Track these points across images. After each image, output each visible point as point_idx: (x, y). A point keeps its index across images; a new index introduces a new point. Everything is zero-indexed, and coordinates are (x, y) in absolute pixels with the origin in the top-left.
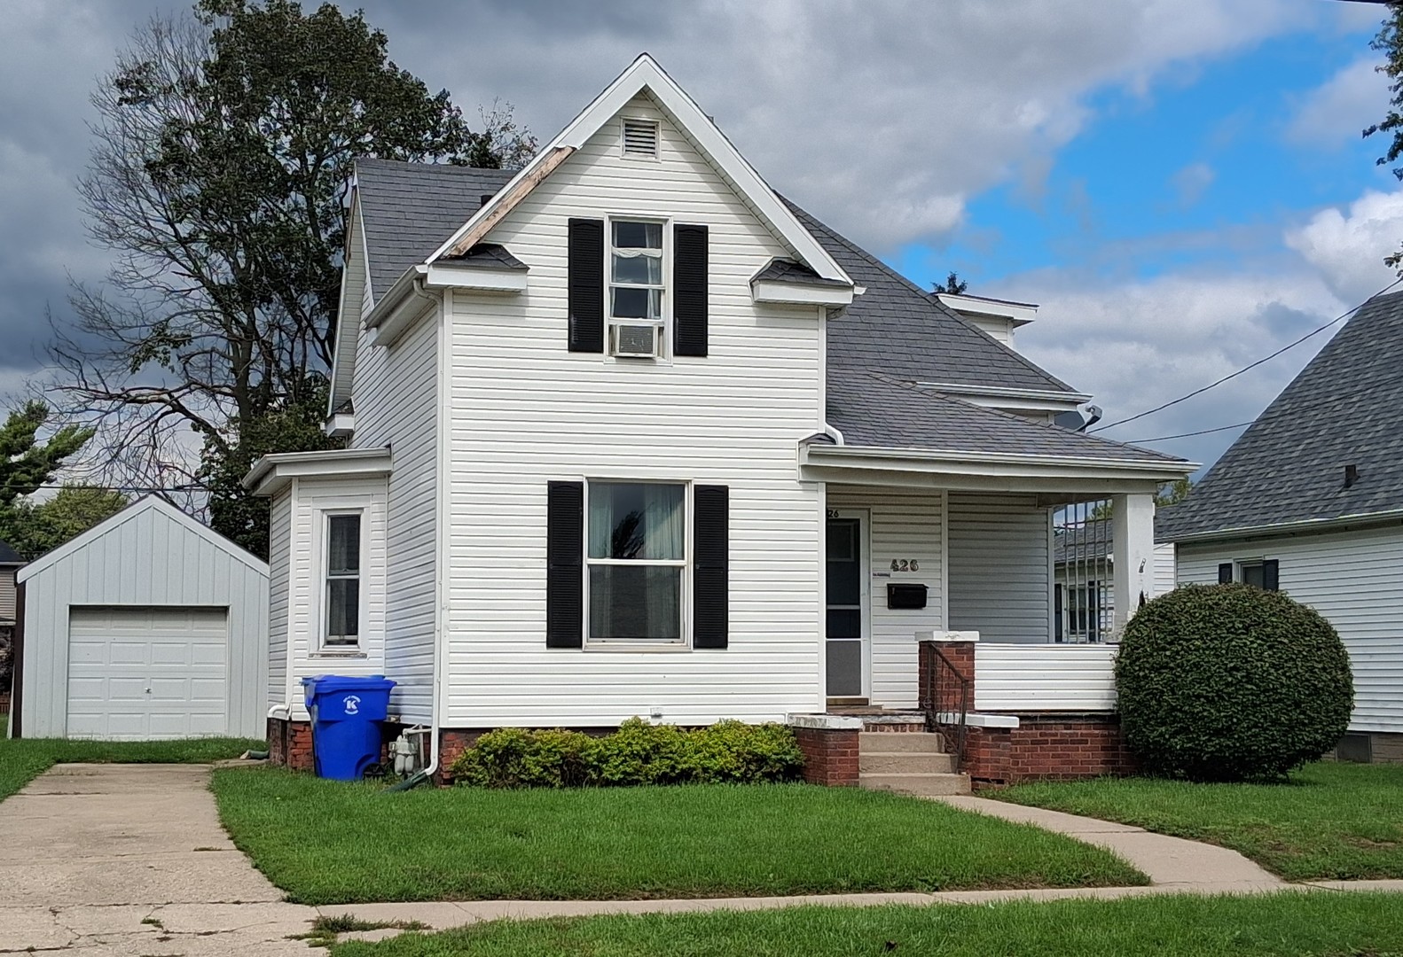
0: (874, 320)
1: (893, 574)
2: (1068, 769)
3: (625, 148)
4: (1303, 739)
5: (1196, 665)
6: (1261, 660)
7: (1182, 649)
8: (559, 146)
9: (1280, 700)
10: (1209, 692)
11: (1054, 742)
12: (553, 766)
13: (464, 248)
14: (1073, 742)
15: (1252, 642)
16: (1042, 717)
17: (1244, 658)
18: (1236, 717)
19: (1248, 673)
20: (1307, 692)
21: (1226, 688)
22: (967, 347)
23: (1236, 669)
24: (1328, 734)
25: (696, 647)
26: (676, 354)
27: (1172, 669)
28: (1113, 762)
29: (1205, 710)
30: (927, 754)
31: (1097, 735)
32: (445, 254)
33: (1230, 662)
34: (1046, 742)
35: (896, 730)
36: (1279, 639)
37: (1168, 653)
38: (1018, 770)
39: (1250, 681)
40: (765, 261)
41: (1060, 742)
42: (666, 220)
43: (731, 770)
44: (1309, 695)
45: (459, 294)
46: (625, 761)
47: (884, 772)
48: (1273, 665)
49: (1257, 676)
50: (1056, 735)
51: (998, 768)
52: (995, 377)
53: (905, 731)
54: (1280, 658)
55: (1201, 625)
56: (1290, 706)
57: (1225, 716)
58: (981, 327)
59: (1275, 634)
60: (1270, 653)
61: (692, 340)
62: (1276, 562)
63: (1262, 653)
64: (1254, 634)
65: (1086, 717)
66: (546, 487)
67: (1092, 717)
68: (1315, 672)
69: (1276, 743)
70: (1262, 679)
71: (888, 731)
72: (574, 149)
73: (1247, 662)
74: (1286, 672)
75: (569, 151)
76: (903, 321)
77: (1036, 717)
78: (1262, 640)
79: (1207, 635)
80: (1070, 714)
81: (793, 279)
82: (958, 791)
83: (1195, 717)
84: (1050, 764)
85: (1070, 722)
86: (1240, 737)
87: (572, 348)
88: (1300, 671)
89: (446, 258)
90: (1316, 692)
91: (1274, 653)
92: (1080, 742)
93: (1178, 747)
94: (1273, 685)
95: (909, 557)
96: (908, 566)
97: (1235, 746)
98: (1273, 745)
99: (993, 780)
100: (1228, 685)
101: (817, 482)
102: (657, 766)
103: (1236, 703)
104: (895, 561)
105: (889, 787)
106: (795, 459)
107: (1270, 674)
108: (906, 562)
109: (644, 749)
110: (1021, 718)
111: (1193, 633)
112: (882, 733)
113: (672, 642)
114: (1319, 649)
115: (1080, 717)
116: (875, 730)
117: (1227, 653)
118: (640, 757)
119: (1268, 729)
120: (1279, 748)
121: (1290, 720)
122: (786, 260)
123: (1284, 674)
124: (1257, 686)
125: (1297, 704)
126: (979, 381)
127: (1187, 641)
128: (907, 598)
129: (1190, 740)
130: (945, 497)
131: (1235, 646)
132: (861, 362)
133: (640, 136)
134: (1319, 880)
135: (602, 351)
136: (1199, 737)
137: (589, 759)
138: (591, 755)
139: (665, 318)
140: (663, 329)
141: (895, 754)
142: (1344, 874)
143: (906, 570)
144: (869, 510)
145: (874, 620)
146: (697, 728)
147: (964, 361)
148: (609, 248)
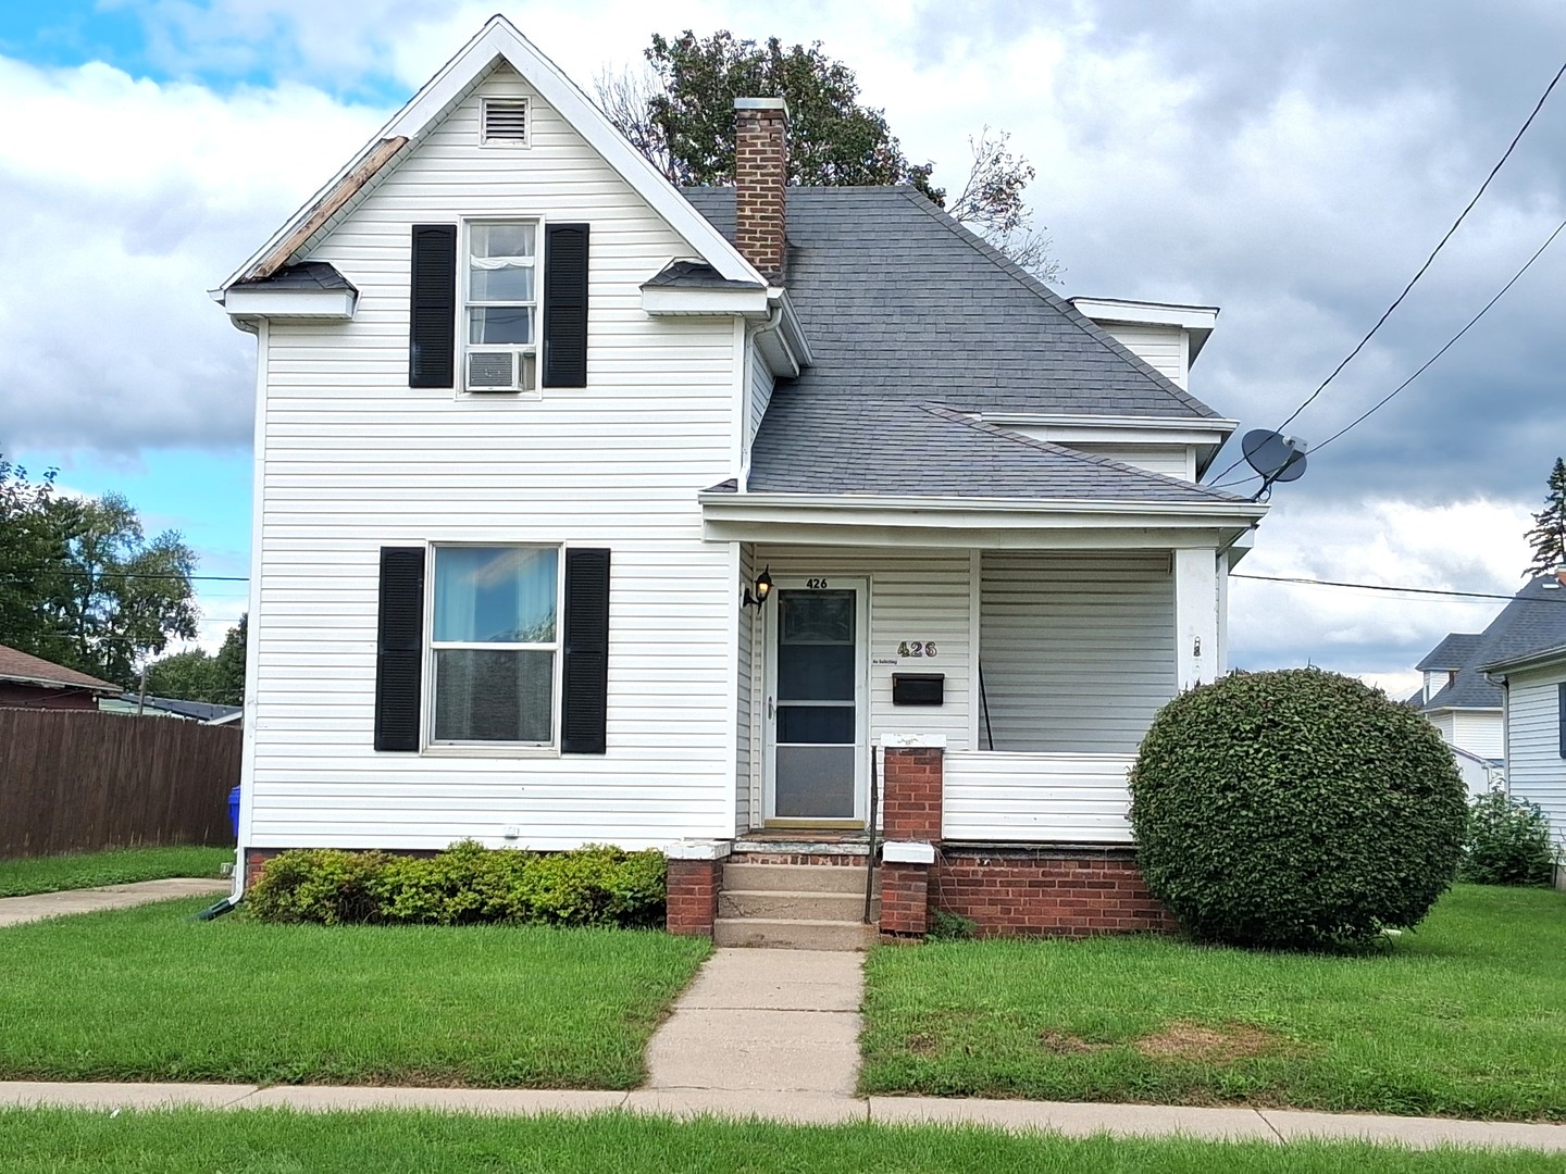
0: (968, 338)
1: (901, 660)
2: (1084, 922)
3: (485, 135)
4: (1330, 889)
5: (1186, 781)
6: (1266, 777)
8: (388, 137)
9: (1289, 833)
10: (1199, 820)
11: (1063, 884)
13: (271, 267)
14: (1091, 885)
15: (1257, 751)
16: (1044, 850)
17: (1243, 773)
18: (1230, 856)
19: (1245, 795)
20: (1333, 822)
21: (1217, 815)
22: (1085, 366)
23: (1227, 787)
24: (1381, 884)
25: (563, 752)
26: (545, 385)
28: (1154, 915)
29: (1196, 846)
30: (848, 895)
32: (248, 276)
33: (1223, 778)
34: (1052, 884)
35: (835, 864)
36: (1296, 747)
37: (1164, 765)
38: (1011, 920)
39: (1247, 807)
40: (663, 263)
41: (1073, 884)
42: (538, 220)
43: (556, 909)
44: (1339, 826)
45: (277, 325)
46: (417, 893)
47: (776, 917)
48: (1282, 784)
49: (1256, 799)
50: (1067, 875)
51: (906, 917)
52: (1106, 403)
53: (848, 865)
54: (1293, 773)
56: (1304, 841)
57: (1217, 854)
58: (1120, 339)
59: (1291, 739)
60: (1280, 766)
61: (567, 366)
63: (1269, 766)
64: (1261, 738)
65: (1110, 851)
66: (379, 554)
67: (1118, 852)
68: (1350, 795)
69: (1289, 893)
70: (1261, 803)
71: (823, 864)
72: (407, 140)
73: (1247, 778)
74: (1300, 793)
75: (402, 141)
76: (1009, 337)
77: (1035, 850)
78: (1274, 748)
79: (1207, 740)
80: (1086, 847)
81: (687, 283)
82: (860, 946)
83: (1188, 856)
84: (1057, 914)
85: (1087, 858)
87: (415, 383)
88: (1323, 791)
89: (249, 282)
90: (1349, 822)
91: (1285, 766)
92: (1103, 885)
93: (1173, 896)
94: (1276, 811)
95: (924, 639)
96: (923, 650)
97: (1233, 898)
98: (1285, 897)
99: (900, 933)
100: (1219, 809)
101: (728, 542)
102: (466, 899)
103: (1228, 835)
104: (904, 644)
105: (763, 937)
106: (693, 511)
107: (1272, 796)
108: (919, 645)
109: (447, 879)
113: (539, 746)
115: (1102, 852)
116: (794, 862)
118: (441, 889)
119: (1275, 874)
120: (1295, 901)
121: (1306, 862)
122: (690, 261)
123: (1296, 796)
124: (1256, 813)
125: (1318, 840)
127: (1183, 748)
128: (919, 691)
129: (1185, 887)
130: (976, 561)
131: (1232, 756)
132: (923, 390)
133: (506, 120)
134: (902, 1095)
135: (451, 386)
136: (1193, 881)
137: (380, 890)
138: (386, 884)
139: (537, 342)
140: (533, 356)
141: (795, 894)
142: (950, 1087)
143: (920, 655)
144: (868, 580)
145: (873, 720)
146: (552, 853)
147: (1071, 384)
148: (467, 260)
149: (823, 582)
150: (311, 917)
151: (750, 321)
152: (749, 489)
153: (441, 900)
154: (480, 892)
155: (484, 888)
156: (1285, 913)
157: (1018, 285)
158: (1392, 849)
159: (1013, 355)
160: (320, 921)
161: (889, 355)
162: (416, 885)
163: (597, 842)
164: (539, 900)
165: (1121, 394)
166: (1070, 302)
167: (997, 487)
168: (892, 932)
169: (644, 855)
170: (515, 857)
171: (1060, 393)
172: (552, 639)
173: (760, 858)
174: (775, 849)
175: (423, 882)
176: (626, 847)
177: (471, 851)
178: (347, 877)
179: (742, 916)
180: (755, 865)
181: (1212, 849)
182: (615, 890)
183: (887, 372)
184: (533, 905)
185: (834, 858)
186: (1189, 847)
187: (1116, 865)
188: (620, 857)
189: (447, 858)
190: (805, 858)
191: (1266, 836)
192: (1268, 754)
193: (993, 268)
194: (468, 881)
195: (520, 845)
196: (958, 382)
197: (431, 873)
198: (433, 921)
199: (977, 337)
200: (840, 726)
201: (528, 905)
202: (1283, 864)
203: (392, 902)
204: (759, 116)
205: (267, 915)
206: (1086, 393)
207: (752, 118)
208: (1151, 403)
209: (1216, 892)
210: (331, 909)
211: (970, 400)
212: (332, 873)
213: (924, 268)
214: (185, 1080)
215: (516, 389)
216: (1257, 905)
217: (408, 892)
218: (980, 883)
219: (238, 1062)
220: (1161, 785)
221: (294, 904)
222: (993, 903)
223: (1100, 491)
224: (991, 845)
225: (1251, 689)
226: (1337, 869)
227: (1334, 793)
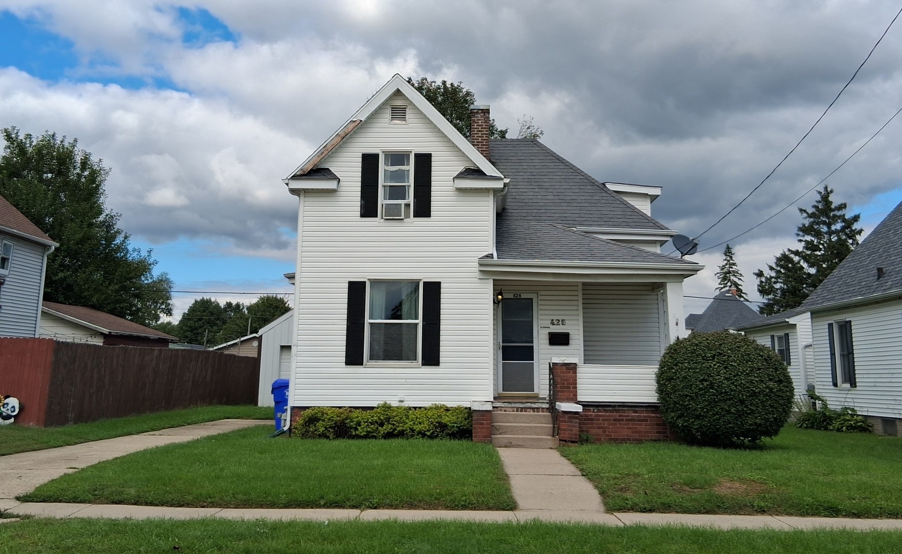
1: (552, 327)
2: (636, 436)
3: (390, 119)
4: (748, 422)
5: (685, 378)
6: (719, 375)
7: (680, 369)
8: (354, 120)
9: (731, 399)
10: (691, 393)
11: (627, 420)
12: (331, 428)
13: (307, 170)
14: (639, 420)
15: (715, 365)
16: (619, 406)
17: (710, 374)
18: (706, 408)
19: (711, 383)
20: (748, 395)
21: (699, 391)
22: (613, 209)
23: (704, 380)
24: (767, 420)
25: (423, 365)
26: (414, 216)
27: (675, 380)
29: (690, 404)
30: (542, 425)
31: (653, 417)
33: (702, 376)
34: (622, 420)
35: (534, 412)
36: (731, 363)
37: (673, 371)
38: (606, 436)
39: (712, 388)
40: (461, 169)
41: (631, 420)
42: (411, 152)
43: (425, 431)
44: (750, 396)
45: (308, 192)
46: (368, 425)
47: (514, 434)
48: (726, 379)
49: (716, 385)
50: (628, 416)
51: (571, 434)
52: (624, 224)
53: (539, 412)
54: (730, 374)
55: (689, 355)
56: (736, 402)
57: (700, 408)
58: (627, 199)
59: (728, 360)
60: (725, 371)
61: (423, 209)
62: (850, 321)
63: (720, 371)
64: (716, 360)
65: (646, 406)
66: (347, 284)
68: (754, 383)
69: (731, 424)
70: (718, 387)
71: (529, 412)
72: (361, 121)
73: (712, 376)
75: (359, 122)
76: (582, 198)
77: (615, 406)
78: (721, 364)
79: (692, 360)
80: (636, 404)
81: (472, 177)
82: (552, 447)
83: (687, 408)
84: (625, 432)
85: (636, 409)
86: (709, 420)
87: (362, 216)
88: (743, 382)
89: (298, 175)
90: (754, 394)
91: (727, 371)
92: (643, 420)
93: (680, 425)
94: (725, 390)
95: (561, 318)
96: (560, 323)
97: (707, 426)
98: (729, 425)
99: (569, 441)
100: (700, 389)
101: (488, 279)
102: (387, 428)
103: (705, 400)
104: (552, 320)
105: (511, 443)
106: (475, 266)
107: (723, 384)
108: (559, 320)
109: (380, 419)
110: (583, 406)
111: (685, 360)
112: (521, 413)
113: (412, 362)
114: (759, 369)
116: (517, 411)
117: (700, 371)
118: (377, 423)
119: (725, 416)
121: (738, 411)
122: (472, 168)
123: (732, 383)
124: (716, 390)
125: (742, 402)
126: (615, 226)
127: (682, 364)
128: (559, 339)
129: (686, 421)
130: (580, 287)
131: (704, 367)
132: (551, 219)
133: (399, 113)
134: (626, 512)
135: (377, 217)
136: (689, 419)
137: (351, 424)
138: (353, 422)
139: (411, 199)
140: (409, 205)
141: (522, 425)
142: (645, 509)
143: (559, 325)
144: (538, 293)
145: (541, 351)
146: (420, 408)
147: (609, 216)
148: (382, 167)
149: (520, 295)
150: (323, 436)
151: (495, 191)
152: (498, 258)
153: (377, 428)
154: (394, 425)
155: (395, 423)
156: (729, 432)
157: (582, 177)
158: (770, 405)
159: (584, 205)
160: (328, 437)
161: (536, 204)
162: (366, 422)
163: (437, 403)
164: (417, 428)
165: (629, 220)
166: (604, 184)
167: (593, 257)
168: (565, 441)
169: (456, 409)
170: (405, 410)
171: (605, 220)
172: (417, 318)
173: (503, 409)
174: (510, 405)
175: (370, 420)
176: (449, 405)
177: (387, 407)
178: (338, 419)
179: (501, 434)
180: (501, 412)
181: (698, 405)
182: (448, 423)
183: (536, 211)
184: (415, 430)
185: (533, 409)
186: (688, 405)
187: (648, 412)
188: (447, 410)
189: (379, 410)
190: (522, 409)
191: (721, 400)
192: (719, 366)
193: (572, 171)
194: (388, 419)
195: (406, 404)
196: (565, 215)
197: (373, 417)
198: (375, 437)
199: (569, 198)
200: (528, 353)
201: (413, 430)
202: (729, 412)
203: (356, 429)
204: (480, 112)
205: (304, 435)
206: (616, 220)
207: (477, 113)
208: (642, 224)
209: (700, 424)
210: (332, 432)
211: (571, 222)
212: (332, 417)
213: (544, 170)
214: (328, 507)
215: (403, 218)
216: (718, 429)
217: (363, 425)
218: (593, 420)
219: (348, 499)
220: (673, 379)
221: (315, 430)
222: (599, 428)
223: (636, 259)
224: (597, 404)
225: (707, 339)
226: (749, 414)
227: (748, 382)
